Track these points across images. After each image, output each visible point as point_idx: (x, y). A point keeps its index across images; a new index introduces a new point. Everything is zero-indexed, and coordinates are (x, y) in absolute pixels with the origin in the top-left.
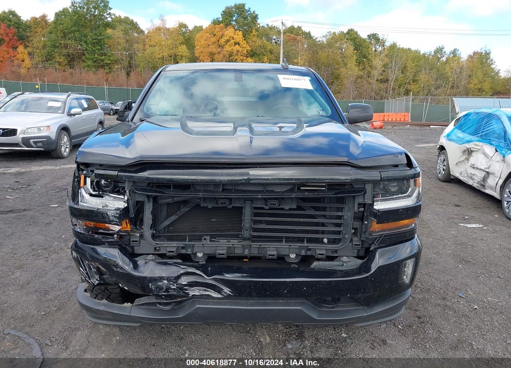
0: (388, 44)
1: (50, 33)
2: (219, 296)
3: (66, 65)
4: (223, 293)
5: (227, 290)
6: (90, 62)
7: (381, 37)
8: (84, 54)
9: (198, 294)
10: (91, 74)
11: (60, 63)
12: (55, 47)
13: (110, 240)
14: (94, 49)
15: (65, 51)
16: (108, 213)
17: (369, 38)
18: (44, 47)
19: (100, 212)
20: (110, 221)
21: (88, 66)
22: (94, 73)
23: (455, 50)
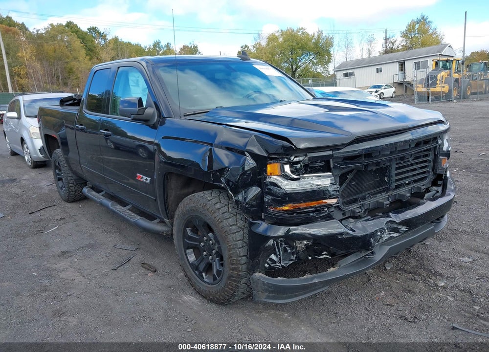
0: (109, 37)
2: (398, 235)
4: (401, 231)
5: (403, 228)
7: (102, 31)
9: (387, 238)
13: (322, 215)
16: (329, 189)
17: (90, 32)
19: (322, 191)
20: (331, 196)
23: (168, 44)
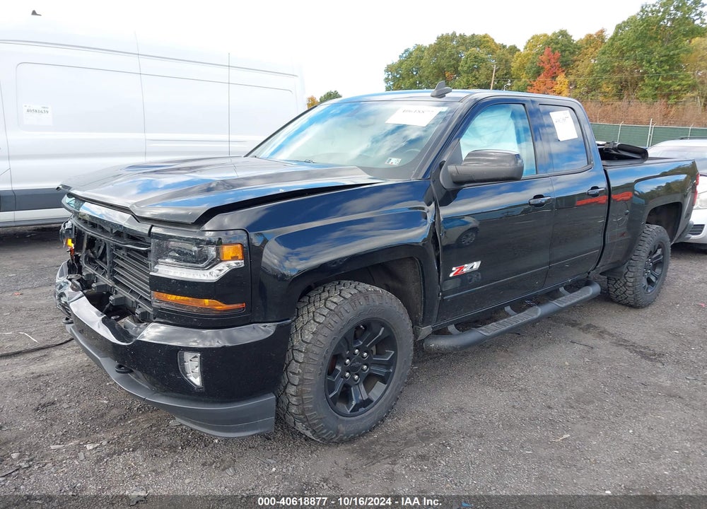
1: (603, 53)
3: (615, 95)
6: (647, 90)
8: (642, 79)
10: (644, 107)
11: (605, 94)
12: (605, 71)
14: (659, 70)
15: (616, 77)
18: (591, 73)
21: (644, 96)
22: (650, 106)
